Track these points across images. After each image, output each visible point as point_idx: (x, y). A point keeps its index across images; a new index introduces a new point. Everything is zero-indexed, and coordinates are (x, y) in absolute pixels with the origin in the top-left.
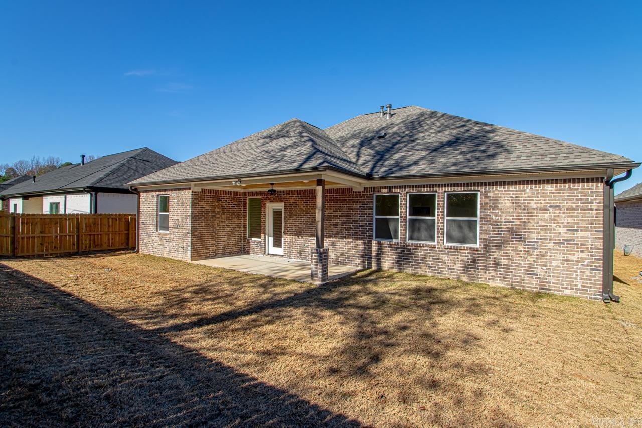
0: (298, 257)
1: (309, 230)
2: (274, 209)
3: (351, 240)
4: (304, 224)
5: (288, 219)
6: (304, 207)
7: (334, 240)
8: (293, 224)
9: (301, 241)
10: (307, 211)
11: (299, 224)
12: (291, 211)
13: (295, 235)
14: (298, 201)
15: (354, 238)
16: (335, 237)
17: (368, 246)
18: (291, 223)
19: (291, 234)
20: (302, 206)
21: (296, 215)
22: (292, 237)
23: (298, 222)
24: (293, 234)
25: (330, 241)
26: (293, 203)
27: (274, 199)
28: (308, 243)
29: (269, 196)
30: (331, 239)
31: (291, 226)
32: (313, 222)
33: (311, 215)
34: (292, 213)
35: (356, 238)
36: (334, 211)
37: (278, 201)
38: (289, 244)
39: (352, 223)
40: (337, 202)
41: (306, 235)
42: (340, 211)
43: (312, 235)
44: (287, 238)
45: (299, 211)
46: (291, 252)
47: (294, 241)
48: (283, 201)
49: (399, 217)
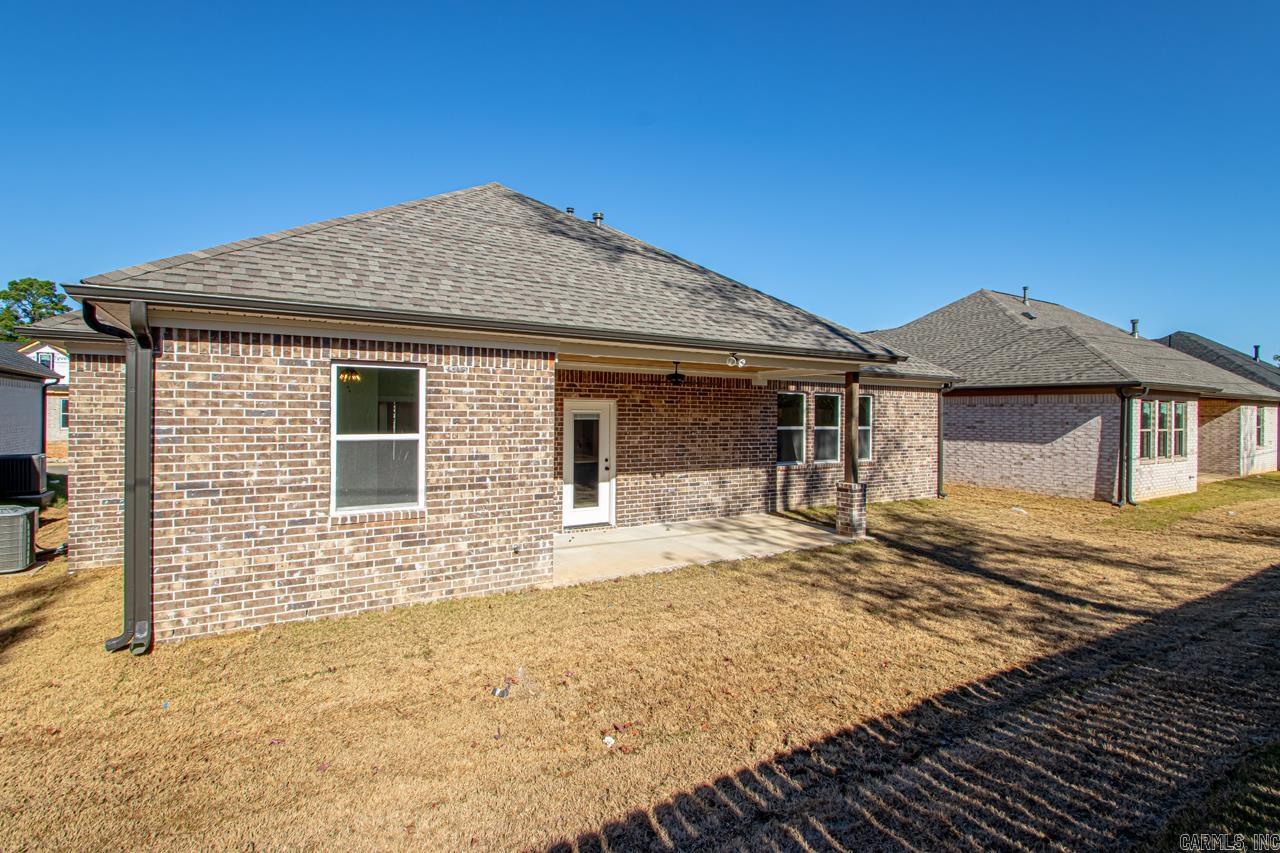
0: (653, 518)
1: (676, 459)
2: (575, 415)
3: (748, 470)
4: (666, 446)
5: (630, 438)
6: (665, 411)
7: (722, 472)
8: (642, 447)
9: (659, 482)
10: (673, 420)
11: (655, 447)
12: (637, 420)
13: (646, 471)
14: (654, 397)
15: (753, 464)
16: (724, 467)
17: (772, 476)
18: (637, 447)
19: (635, 470)
20: (662, 409)
21: (649, 429)
22: (638, 476)
23: (653, 442)
24: (639, 471)
25: (714, 475)
26: (641, 401)
27: (590, 391)
28: (673, 486)
29: (577, 384)
30: (717, 472)
31: (636, 452)
32: (682, 442)
33: (679, 428)
34: (639, 424)
35: (755, 465)
36: (721, 420)
37: (602, 397)
38: (630, 493)
39: (749, 440)
40: (727, 403)
41: (670, 470)
42: (732, 420)
43: (682, 468)
44: (626, 480)
45: (654, 420)
46: (635, 511)
47: (643, 484)
48: (616, 397)
49: (804, 428)
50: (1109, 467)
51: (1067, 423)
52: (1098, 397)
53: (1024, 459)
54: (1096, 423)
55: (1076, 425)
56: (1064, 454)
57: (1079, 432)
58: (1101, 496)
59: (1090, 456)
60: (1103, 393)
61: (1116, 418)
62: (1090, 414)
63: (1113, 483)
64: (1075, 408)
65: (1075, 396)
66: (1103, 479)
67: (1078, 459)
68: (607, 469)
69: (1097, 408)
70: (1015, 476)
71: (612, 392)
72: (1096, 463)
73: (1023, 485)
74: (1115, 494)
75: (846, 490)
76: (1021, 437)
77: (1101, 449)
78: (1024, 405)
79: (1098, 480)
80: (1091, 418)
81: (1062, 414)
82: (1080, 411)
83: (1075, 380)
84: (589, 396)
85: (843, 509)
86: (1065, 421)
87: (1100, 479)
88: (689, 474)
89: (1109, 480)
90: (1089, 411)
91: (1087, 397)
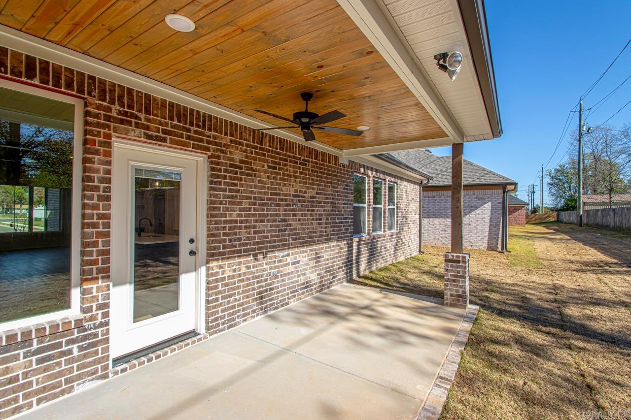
0: (254, 311)
1: (278, 236)
2: (138, 171)
3: (335, 243)
4: (268, 221)
5: (227, 209)
6: (268, 177)
7: (318, 247)
8: (241, 222)
9: (261, 265)
10: (276, 189)
11: (256, 221)
12: (236, 185)
13: (246, 253)
14: (255, 159)
15: (339, 238)
16: (319, 242)
17: (350, 246)
18: (236, 222)
19: (234, 252)
20: (264, 175)
21: (250, 198)
22: (237, 260)
23: (254, 215)
24: (239, 253)
25: (311, 250)
26: (241, 161)
27: (165, 132)
28: (275, 268)
29: (142, 116)
30: (314, 247)
31: (234, 228)
32: (285, 215)
33: (282, 200)
34: (238, 191)
35: (340, 239)
36: (317, 193)
37: (185, 145)
38: (227, 285)
39: (337, 215)
40: (321, 177)
41: (274, 248)
42: (325, 194)
43: (284, 245)
44: (221, 267)
45: (255, 187)
46: (233, 307)
47: (244, 270)
48: (208, 149)
49: (366, 205)
50: (496, 231)
51: (472, 207)
52: (489, 192)
53: (447, 228)
54: (488, 206)
55: (476, 208)
56: (470, 225)
57: (479, 211)
58: (491, 248)
59: (484, 225)
60: (492, 189)
61: (500, 203)
62: (485, 201)
63: (498, 240)
64: (476, 198)
65: (476, 191)
66: (492, 238)
67: (478, 227)
68: (192, 253)
69: (488, 198)
70: (442, 237)
71: (201, 141)
72: (488, 229)
73: (446, 243)
74: (500, 246)
75: (459, 262)
76: (445, 215)
77: (491, 221)
78: (447, 197)
79: (489, 238)
80: (485, 203)
81: (469, 201)
82: (479, 200)
83: (477, 182)
84: (164, 140)
85: (454, 281)
86: (471, 205)
87: (490, 238)
88: (291, 251)
89: (495, 238)
90: (484, 199)
91: (483, 192)
